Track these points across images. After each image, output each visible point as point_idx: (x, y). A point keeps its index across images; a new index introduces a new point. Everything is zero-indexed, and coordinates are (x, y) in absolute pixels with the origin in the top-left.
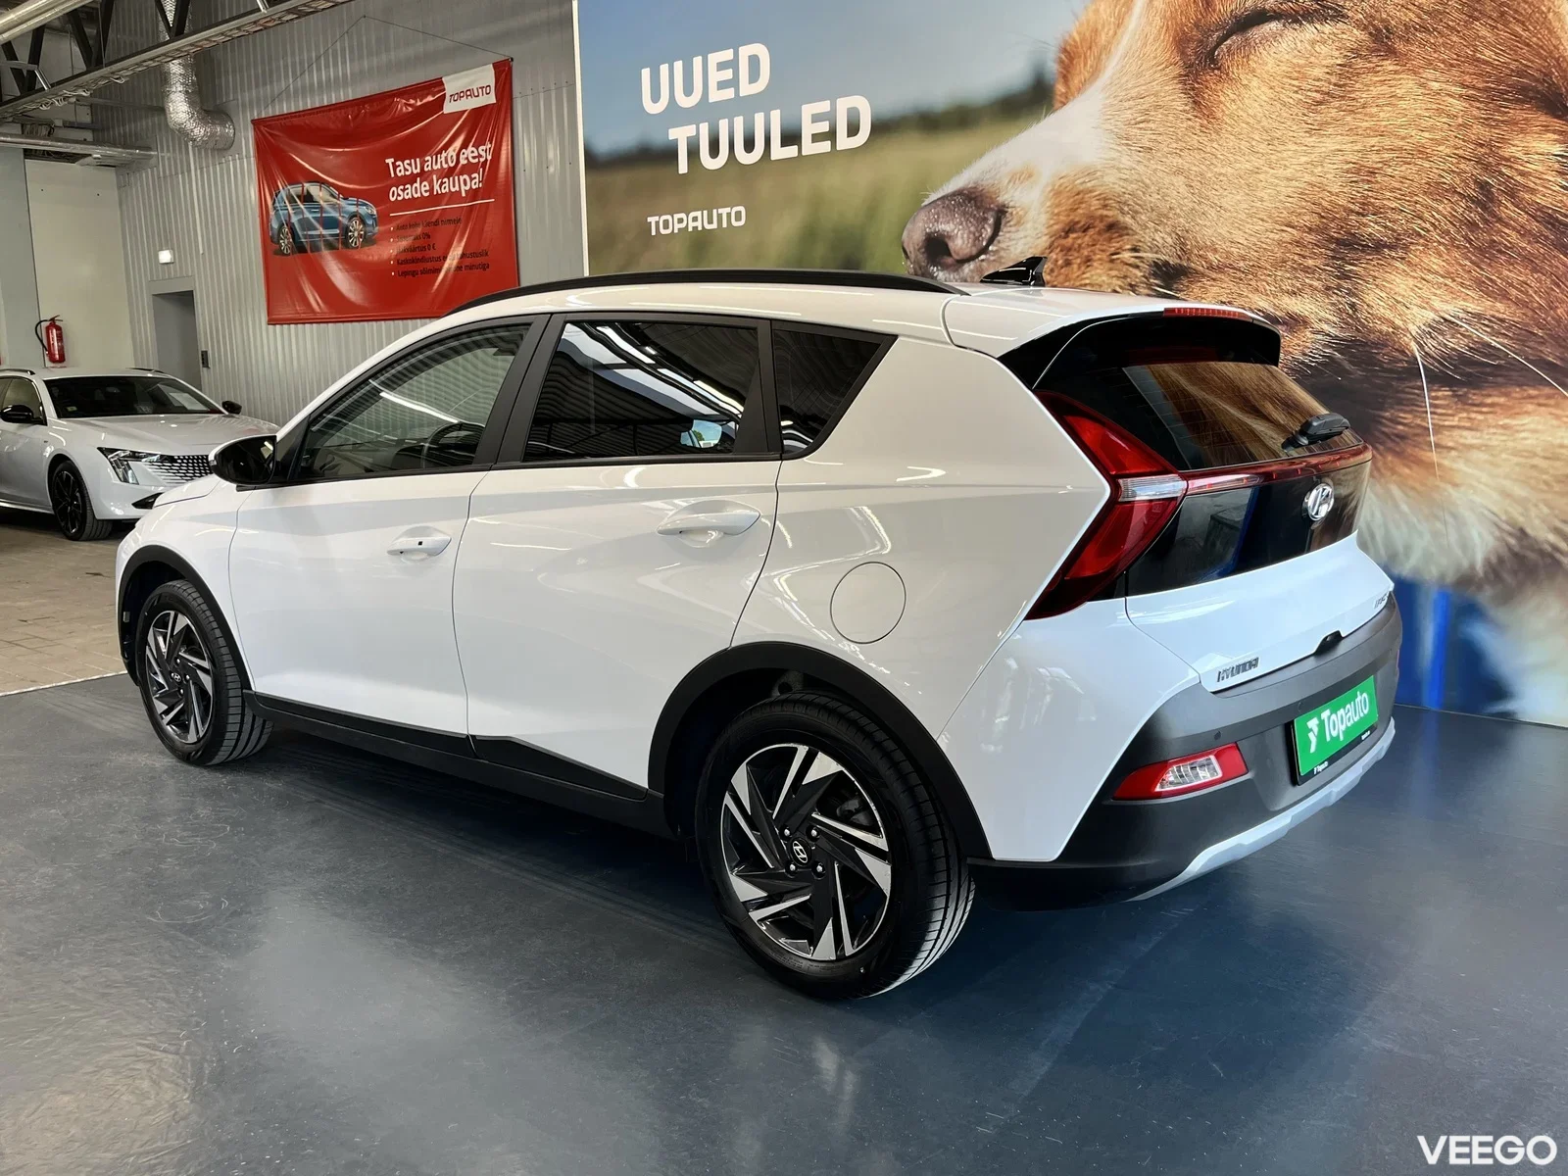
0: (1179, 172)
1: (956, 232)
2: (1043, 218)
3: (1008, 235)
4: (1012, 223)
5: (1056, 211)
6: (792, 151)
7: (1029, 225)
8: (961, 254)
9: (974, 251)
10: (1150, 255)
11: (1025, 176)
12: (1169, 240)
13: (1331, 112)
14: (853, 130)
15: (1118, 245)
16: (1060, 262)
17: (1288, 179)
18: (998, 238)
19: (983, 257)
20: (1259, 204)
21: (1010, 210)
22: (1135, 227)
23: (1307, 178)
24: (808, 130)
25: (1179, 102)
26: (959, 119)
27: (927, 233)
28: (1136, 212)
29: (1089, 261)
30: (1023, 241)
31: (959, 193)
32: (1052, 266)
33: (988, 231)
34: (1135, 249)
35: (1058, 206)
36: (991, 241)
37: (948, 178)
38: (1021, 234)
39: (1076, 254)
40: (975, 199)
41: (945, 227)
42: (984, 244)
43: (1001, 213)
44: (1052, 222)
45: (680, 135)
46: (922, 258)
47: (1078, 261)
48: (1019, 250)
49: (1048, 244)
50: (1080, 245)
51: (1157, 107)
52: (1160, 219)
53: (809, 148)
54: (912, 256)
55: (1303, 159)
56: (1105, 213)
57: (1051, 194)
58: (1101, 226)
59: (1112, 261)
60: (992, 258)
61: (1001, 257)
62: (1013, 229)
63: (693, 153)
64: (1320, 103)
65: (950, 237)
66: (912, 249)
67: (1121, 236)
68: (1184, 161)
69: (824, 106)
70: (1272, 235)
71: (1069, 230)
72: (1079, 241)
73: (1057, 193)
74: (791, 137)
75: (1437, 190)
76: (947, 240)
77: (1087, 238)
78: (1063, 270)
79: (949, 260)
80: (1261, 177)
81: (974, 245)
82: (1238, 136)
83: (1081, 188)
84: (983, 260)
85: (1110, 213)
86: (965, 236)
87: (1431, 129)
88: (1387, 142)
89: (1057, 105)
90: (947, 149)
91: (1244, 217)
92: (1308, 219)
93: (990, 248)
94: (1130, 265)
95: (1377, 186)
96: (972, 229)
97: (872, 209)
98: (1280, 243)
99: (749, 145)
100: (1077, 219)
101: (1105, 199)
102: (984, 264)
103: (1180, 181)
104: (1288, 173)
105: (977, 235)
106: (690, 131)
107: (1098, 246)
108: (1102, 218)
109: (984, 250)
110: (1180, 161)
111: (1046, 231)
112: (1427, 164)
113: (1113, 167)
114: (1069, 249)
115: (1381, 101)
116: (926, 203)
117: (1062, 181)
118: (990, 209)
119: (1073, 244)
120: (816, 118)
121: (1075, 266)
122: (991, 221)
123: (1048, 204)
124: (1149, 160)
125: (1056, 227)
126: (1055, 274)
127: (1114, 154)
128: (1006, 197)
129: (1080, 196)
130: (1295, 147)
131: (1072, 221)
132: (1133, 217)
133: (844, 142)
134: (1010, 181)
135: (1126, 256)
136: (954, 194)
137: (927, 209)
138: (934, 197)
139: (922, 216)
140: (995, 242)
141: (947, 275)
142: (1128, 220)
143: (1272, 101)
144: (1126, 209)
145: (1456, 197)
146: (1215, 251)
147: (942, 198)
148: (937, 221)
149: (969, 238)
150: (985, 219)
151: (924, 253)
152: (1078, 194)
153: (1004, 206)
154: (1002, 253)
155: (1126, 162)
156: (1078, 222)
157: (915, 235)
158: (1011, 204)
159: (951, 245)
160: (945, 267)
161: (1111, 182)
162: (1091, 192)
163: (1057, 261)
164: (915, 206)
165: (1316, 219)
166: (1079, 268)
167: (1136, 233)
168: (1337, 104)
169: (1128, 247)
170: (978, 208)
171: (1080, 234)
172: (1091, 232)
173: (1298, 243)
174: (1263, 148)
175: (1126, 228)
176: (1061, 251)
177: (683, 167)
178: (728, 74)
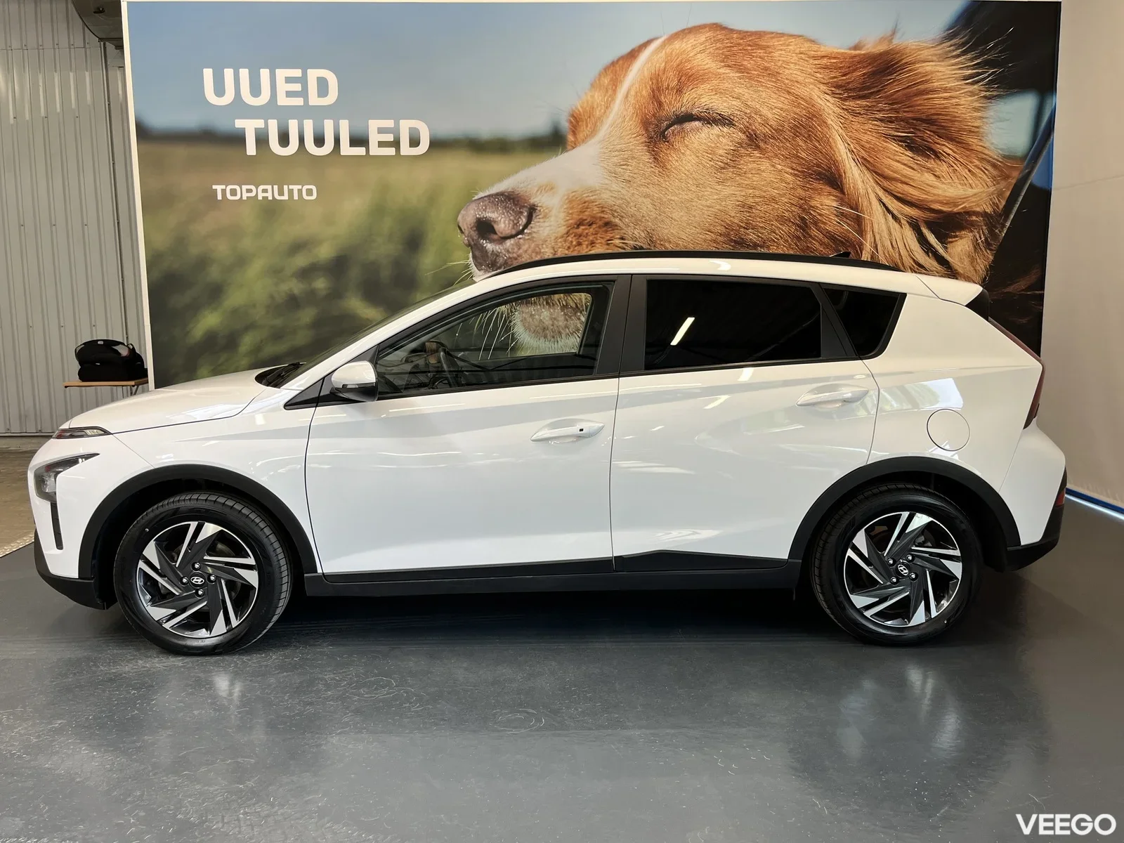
0: (647, 196)
1: (499, 219)
2: (562, 215)
3: (538, 224)
4: (540, 217)
5: (570, 212)
6: (360, 151)
7: (552, 219)
8: (504, 232)
9: (514, 232)
10: (632, 242)
11: (549, 188)
12: (643, 234)
13: (729, 173)
14: (414, 142)
15: (612, 235)
16: (574, 243)
17: (708, 206)
18: (531, 225)
19: (520, 236)
20: (693, 218)
21: (539, 208)
22: (621, 225)
23: (718, 207)
24: (374, 138)
25: (646, 157)
26: (500, 147)
27: (477, 218)
28: (622, 217)
29: (593, 243)
30: (548, 228)
31: (502, 194)
32: (569, 245)
33: (523, 220)
34: (622, 238)
35: (572, 208)
36: (526, 226)
37: (492, 184)
38: (546, 224)
39: (585, 239)
40: (513, 199)
41: (491, 214)
42: (521, 228)
43: (532, 210)
44: (568, 218)
45: (249, 127)
46: (475, 235)
47: (586, 243)
48: (545, 234)
49: (566, 231)
50: (587, 234)
51: (633, 158)
52: (637, 222)
53: (375, 150)
54: (467, 232)
55: (716, 197)
56: (603, 215)
57: (567, 201)
58: (601, 223)
59: (608, 244)
60: (527, 238)
61: (533, 237)
62: (541, 220)
63: (262, 140)
64: (723, 168)
65: (495, 222)
66: (466, 228)
67: (613, 230)
68: (652, 190)
69: (389, 123)
70: (701, 236)
71: (580, 223)
72: (587, 231)
73: (571, 201)
74: (359, 140)
75: (782, 219)
76: (493, 223)
77: (591, 230)
78: (576, 248)
79: (495, 237)
80: (694, 204)
81: (513, 228)
82: (680, 180)
83: (587, 199)
84: (520, 238)
85: (606, 216)
86: (507, 222)
87: (777, 189)
88: (757, 193)
89: (569, 147)
90: (491, 165)
91: (685, 225)
92: (720, 229)
93: (525, 231)
94: (619, 247)
95: (753, 215)
96: (512, 218)
97: (433, 197)
98: (705, 240)
99: (319, 141)
100: (585, 218)
101: (602, 207)
102: (521, 241)
103: (647, 201)
104: (708, 203)
105: (515, 222)
106: (260, 123)
107: (599, 235)
108: (601, 218)
109: (521, 232)
110: (648, 190)
111: (564, 224)
112: (777, 206)
113: (607, 189)
114: (580, 236)
115: (753, 172)
116: (476, 197)
117: (574, 194)
118: (524, 206)
119: (582, 232)
120: (381, 131)
121: (584, 246)
122: (525, 214)
123: (565, 207)
124: (629, 187)
125: (571, 221)
126: (571, 250)
127: (607, 182)
128: (535, 200)
129: (586, 204)
130: (711, 190)
131: (580, 219)
132: (620, 219)
133: (406, 149)
134: (538, 191)
135: (617, 242)
136: (497, 194)
137: (478, 202)
138: (481, 195)
139: (473, 206)
140: (529, 227)
141: (494, 246)
142: (617, 220)
143: (698, 164)
144: (616, 214)
145: (791, 224)
146: (670, 242)
147: (489, 196)
148: (485, 210)
149: (509, 224)
150: (521, 213)
151: (475, 231)
152: (585, 203)
153: (534, 205)
154: (534, 235)
155: (615, 187)
156: (586, 220)
157: (468, 217)
158: (539, 205)
159: (496, 227)
160: (492, 241)
161: (606, 198)
162: (593, 202)
163: (572, 242)
164: (468, 199)
165: (724, 230)
166: (587, 247)
167: (623, 229)
168: (732, 170)
169: (618, 237)
170: (516, 205)
171: (587, 227)
172: (594, 226)
173: (715, 241)
174: (693, 188)
175: (616, 225)
176: (575, 236)
177: (251, 149)
178: (297, 87)
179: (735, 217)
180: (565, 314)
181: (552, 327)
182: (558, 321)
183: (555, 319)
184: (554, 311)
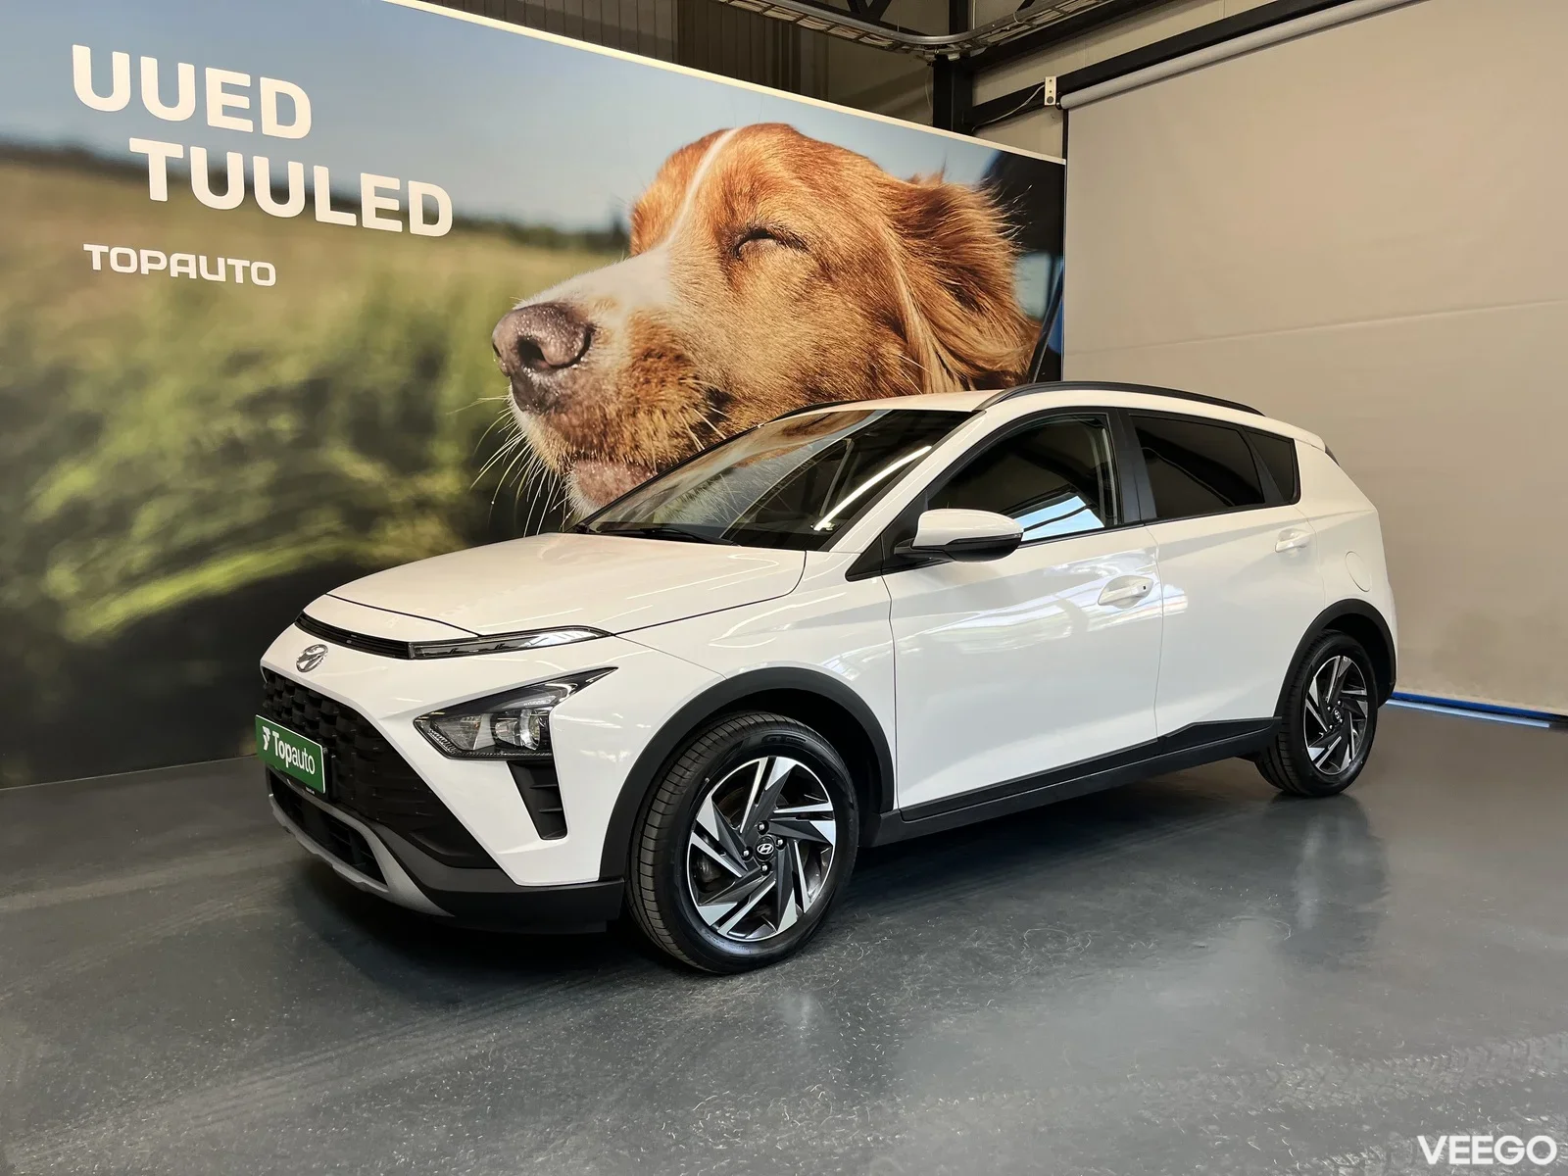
0: (721, 326)
1: (548, 339)
2: (626, 341)
3: (597, 350)
4: (600, 341)
5: (636, 337)
6: (348, 219)
7: (615, 345)
8: (554, 359)
9: (567, 360)
10: (707, 383)
11: (609, 303)
12: (718, 374)
13: (803, 307)
14: (431, 217)
15: (684, 372)
16: (641, 380)
17: (785, 346)
18: (589, 352)
19: (575, 366)
20: (769, 358)
21: (598, 329)
22: (695, 360)
23: (794, 347)
24: (369, 203)
25: (720, 277)
26: (545, 239)
27: (519, 337)
28: (695, 349)
29: (663, 381)
30: (609, 358)
31: (551, 305)
32: (635, 382)
33: (579, 345)
34: (696, 378)
35: (638, 333)
36: (582, 353)
37: (539, 291)
38: (608, 352)
39: (653, 375)
40: (566, 314)
41: (538, 333)
42: (576, 354)
43: (590, 331)
44: (633, 346)
45: (157, 155)
46: (515, 358)
47: (655, 380)
48: (607, 365)
49: (631, 364)
50: (656, 368)
51: (706, 276)
52: (712, 358)
53: (370, 220)
54: (505, 355)
55: (792, 334)
56: (674, 346)
57: (632, 323)
58: (671, 355)
59: (680, 384)
60: (584, 368)
61: (592, 369)
62: (601, 346)
63: (178, 178)
64: (797, 300)
65: (543, 343)
66: (503, 348)
67: (686, 366)
68: (726, 319)
69: (393, 184)
70: (778, 381)
71: (647, 354)
72: (655, 365)
73: (637, 323)
74: (344, 202)
75: (853, 366)
76: (540, 345)
77: (661, 364)
78: (644, 386)
79: (543, 365)
80: (770, 340)
81: (567, 354)
82: (755, 309)
83: (655, 323)
84: (575, 369)
85: (677, 347)
86: (558, 344)
87: (849, 330)
88: (831, 333)
89: (633, 253)
90: (535, 264)
91: (761, 366)
92: (795, 374)
93: (582, 359)
94: (693, 389)
95: (827, 359)
96: (564, 340)
97: (457, 302)
98: (782, 386)
99: (280, 193)
100: (653, 347)
101: (673, 335)
102: (577, 372)
103: (723, 332)
104: (784, 341)
105: (569, 345)
106: (176, 151)
107: (670, 371)
108: (672, 349)
109: (577, 360)
110: (722, 318)
111: (629, 353)
112: (849, 351)
113: (678, 312)
114: (648, 371)
115: (827, 308)
116: (517, 307)
117: (639, 314)
118: (579, 325)
119: (651, 367)
120: (380, 192)
121: (653, 384)
122: (582, 336)
123: (630, 330)
124: (702, 313)
125: (637, 351)
126: (637, 389)
127: (679, 303)
128: (593, 318)
129: (654, 330)
130: (786, 325)
131: (648, 348)
132: (693, 353)
133: (417, 225)
134: (596, 305)
135: (690, 381)
136: (545, 306)
137: (520, 313)
138: (525, 304)
139: (513, 319)
140: (586, 355)
141: (542, 378)
142: (689, 354)
143: (774, 291)
144: (688, 346)
145: (861, 373)
146: (747, 386)
147: (534, 306)
148: (529, 326)
149: (561, 347)
150: (576, 334)
151: (516, 354)
152: (653, 327)
153: (592, 325)
154: (592, 365)
155: (686, 311)
156: (654, 350)
157: (507, 334)
158: (599, 325)
159: (544, 350)
160: (539, 370)
161: (677, 323)
162: (662, 327)
163: (638, 378)
164: (506, 309)
165: (800, 375)
166: (656, 386)
167: (696, 366)
168: (806, 303)
169: (691, 375)
170: (569, 322)
171: (656, 359)
172: (664, 359)
173: (791, 388)
174: (769, 321)
175: (689, 361)
176: (642, 370)
177: (158, 190)
178: (243, 102)
179: (811, 360)
180: (633, 475)
181: (617, 492)
182: (624, 483)
183: (620, 480)
184: (619, 469)
